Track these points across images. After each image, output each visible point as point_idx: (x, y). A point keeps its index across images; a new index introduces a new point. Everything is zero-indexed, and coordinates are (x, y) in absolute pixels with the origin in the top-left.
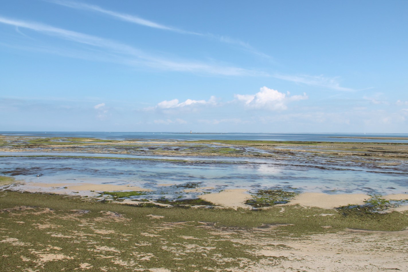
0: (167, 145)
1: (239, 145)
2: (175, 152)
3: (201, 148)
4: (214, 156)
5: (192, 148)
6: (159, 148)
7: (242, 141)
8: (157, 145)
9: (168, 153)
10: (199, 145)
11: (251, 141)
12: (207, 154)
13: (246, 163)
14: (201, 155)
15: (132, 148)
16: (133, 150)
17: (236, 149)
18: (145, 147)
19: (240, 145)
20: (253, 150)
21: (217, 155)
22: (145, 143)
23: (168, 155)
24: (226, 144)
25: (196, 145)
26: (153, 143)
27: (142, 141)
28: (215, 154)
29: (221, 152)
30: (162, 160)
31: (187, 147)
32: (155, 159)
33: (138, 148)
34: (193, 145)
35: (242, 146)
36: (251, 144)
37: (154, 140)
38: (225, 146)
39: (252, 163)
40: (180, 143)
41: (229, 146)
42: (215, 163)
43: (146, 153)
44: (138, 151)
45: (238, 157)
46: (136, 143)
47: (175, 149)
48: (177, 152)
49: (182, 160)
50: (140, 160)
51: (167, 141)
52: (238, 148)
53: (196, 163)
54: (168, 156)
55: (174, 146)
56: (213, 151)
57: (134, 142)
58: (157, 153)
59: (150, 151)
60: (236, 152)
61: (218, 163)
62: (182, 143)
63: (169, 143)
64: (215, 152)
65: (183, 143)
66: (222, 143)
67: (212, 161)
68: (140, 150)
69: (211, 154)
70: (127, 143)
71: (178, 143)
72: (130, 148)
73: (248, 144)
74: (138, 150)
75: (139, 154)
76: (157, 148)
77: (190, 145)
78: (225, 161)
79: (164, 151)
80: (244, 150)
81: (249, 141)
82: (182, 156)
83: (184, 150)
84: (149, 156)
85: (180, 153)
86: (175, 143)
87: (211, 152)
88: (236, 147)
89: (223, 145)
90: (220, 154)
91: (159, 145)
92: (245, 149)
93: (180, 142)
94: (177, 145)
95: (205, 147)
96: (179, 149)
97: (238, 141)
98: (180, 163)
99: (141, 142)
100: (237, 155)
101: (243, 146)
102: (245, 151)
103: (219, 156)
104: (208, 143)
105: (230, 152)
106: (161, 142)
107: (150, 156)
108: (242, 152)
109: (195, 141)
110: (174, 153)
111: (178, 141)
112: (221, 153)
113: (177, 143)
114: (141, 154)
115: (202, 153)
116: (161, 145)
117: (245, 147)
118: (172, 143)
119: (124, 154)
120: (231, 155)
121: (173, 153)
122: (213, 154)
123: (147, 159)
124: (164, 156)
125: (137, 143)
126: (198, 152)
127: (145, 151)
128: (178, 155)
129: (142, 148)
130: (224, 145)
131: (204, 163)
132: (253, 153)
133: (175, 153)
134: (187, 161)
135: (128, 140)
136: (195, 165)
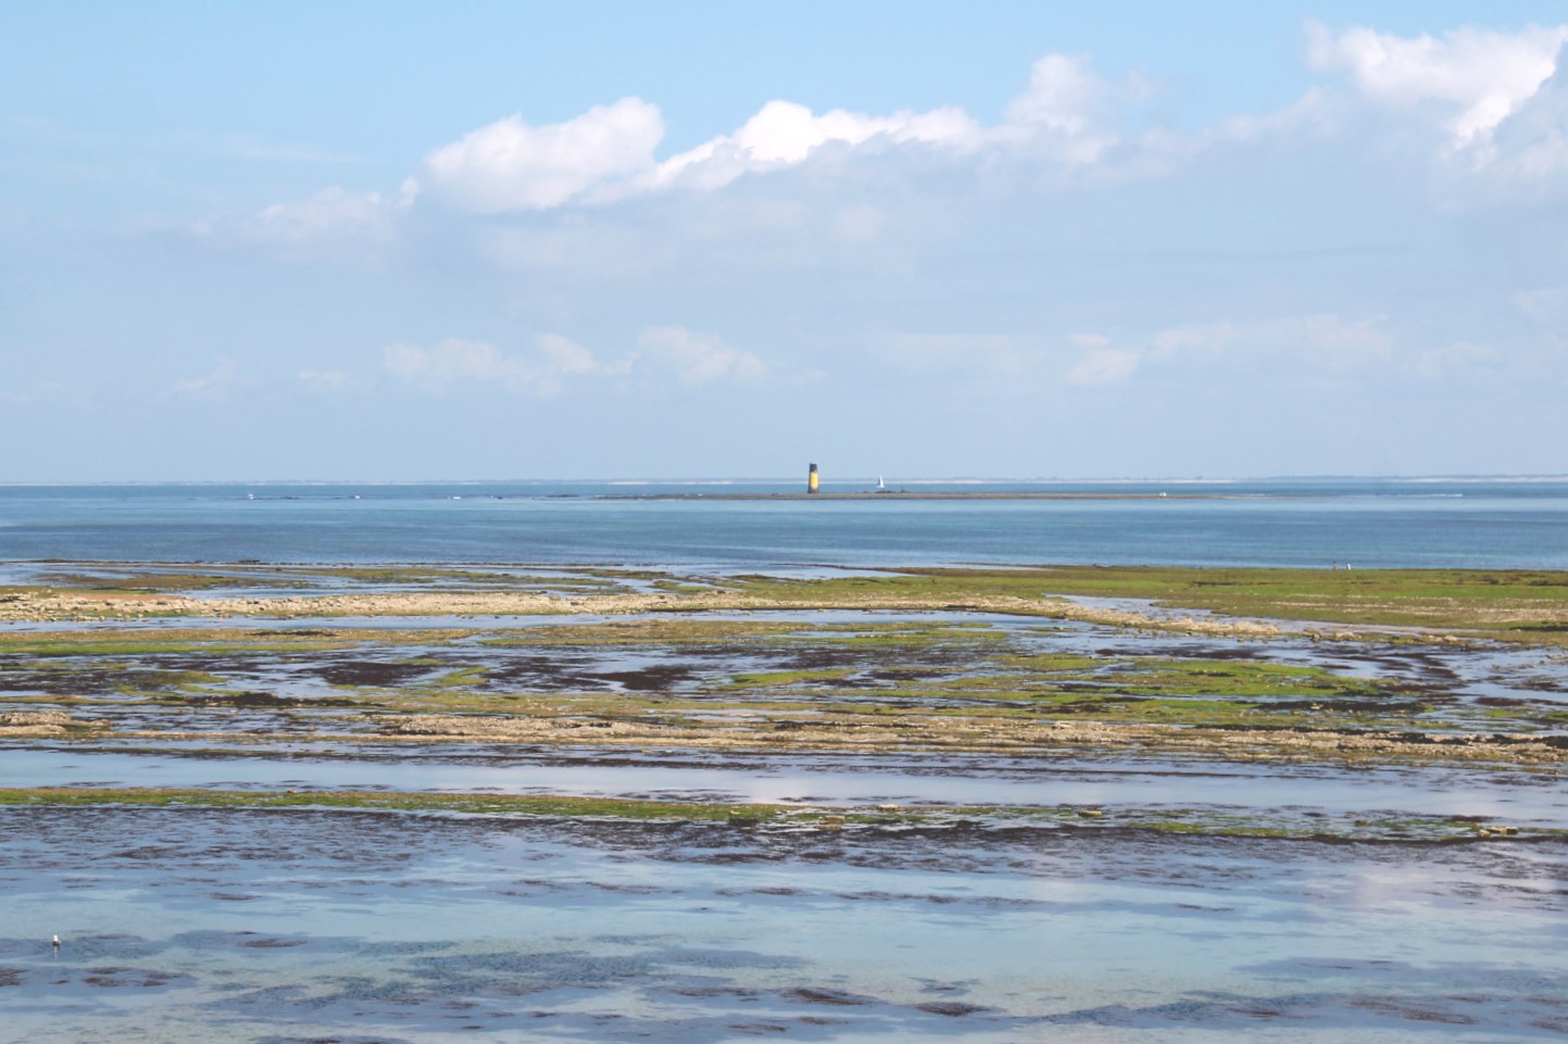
0: (535, 632)
1: (1370, 621)
2: (631, 708)
3: (933, 660)
4: (1081, 747)
5: (826, 658)
6: (448, 661)
7: (1409, 573)
8: (422, 634)
9: (552, 717)
10: (909, 626)
11: (1515, 576)
12: (1001, 728)
13: (1465, 837)
14: (927, 740)
15: (134, 666)
16: (140, 697)
17: (1343, 675)
18: (285, 657)
19: (1386, 619)
20: (1548, 686)
21: (1121, 735)
22: (283, 616)
23: (559, 740)
24: (1218, 612)
25: (863, 627)
26: (381, 604)
27: (251, 583)
28: (1095, 730)
29: (1159, 703)
30: (483, 801)
31: (769, 655)
32: (400, 798)
33: (201, 664)
34: (832, 627)
35: (1415, 631)
36: (1524, 615)
37: (387, 577)
38: (1210, 634)
39: (1536, 839)
40: (686, 603)
41: (1253, 636)
42: (1093, 834)
43: (295, 720)
44: (199, 702)
45: (1367, 768)
46: (174, 613)
47: (632, 680)
48: (652, 712)
49: (715, 804)
50: (220, 805)
51: (539, 587)
52: (1366, 656)
53: (880, 835)
54: (551, 762)
55: (624, 637)
56: (1071, 697)
57: (150, 606)
58: (419, 721)
59: (347, 703)
60: (1340, 707)
61: (1127, 833)
62: (711, 602)
63: (564, 604)
64: (1090, 708)
65: (726, 610)
66: (1172, 600)
67: (1064, 808)
68: (218, 690)
69: (1051, 734)
70: (72, 616)
71: (672, 601)
72: (100, 676)
73: (1488, 615)
74: (202, 688)
75: (212, 736)
76: (425, 669)
77: (811, 627)
78: (1213, 811)
79: (509, 706)
80: (1440, 688)
81: (1490, 579)
82: (719, 759)
83: (740, 687)
84: (327, 756)
85: (694, 724)
86: (639, 603)
87: (1048, 710)
88: (1342, 652)
89: (1189, 622)
90: (1144, 728)
91: (443, 636)
92: (1449, 675)
93: (693, 592)
94: (656, 624)
95: (982, 653)
96: (681, 673)
97: (1364, 581)
98: (693, 837)
99: (240, 605)
100: (1357, 740)
101: (1418, 642)
102: (1451, 700)
103: (1140, 757)
104: (1015, 602)
105: (1266, 707)
106: (466, 603)
107: (349, 757)
108: (1414, 708)
109: (858, 584)
110: (619, 727)
111: (662, 582)
112: (1164, 717)
113: (655, 600)
114: (229, 739)
115: (942, 721)
116: (471, 632)
117: (1448, 647)
118: (594, 609)
119: (33, 745)
120: (1279, 737)
121: (607, 719)
122: (1066, 728)
123: (310, 794)
124: (502, 755)
125: (185, 613)
126: (903, 705)
127: (290, 702)
128: (668, 740)
129: (246, 665)
130: (1196, 624)
131: (962, 831)
132: (1548, 722)
133: (636, 720)
134: (769, 813)
135: (72, 579)
136: (859, 862)
